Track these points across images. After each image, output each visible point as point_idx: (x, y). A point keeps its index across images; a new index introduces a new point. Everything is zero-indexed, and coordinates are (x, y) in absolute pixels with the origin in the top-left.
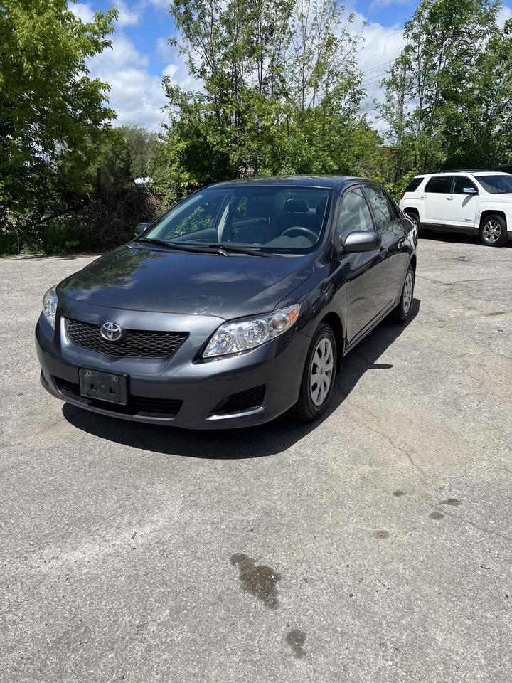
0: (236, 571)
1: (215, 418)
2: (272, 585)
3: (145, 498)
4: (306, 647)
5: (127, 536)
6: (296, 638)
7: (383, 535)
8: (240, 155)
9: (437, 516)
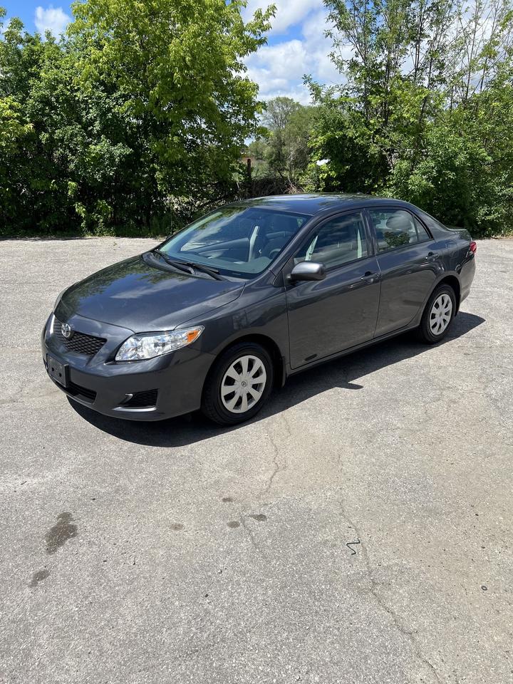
0: (54, 523)
1: (119, 409)
2: (66, 539)
3: (55, 459)
4: (41, 583)
5: (20, 482)
6: (41, 576)
7: (177, 527)
8: (382, 147)
9: (234, 525)
